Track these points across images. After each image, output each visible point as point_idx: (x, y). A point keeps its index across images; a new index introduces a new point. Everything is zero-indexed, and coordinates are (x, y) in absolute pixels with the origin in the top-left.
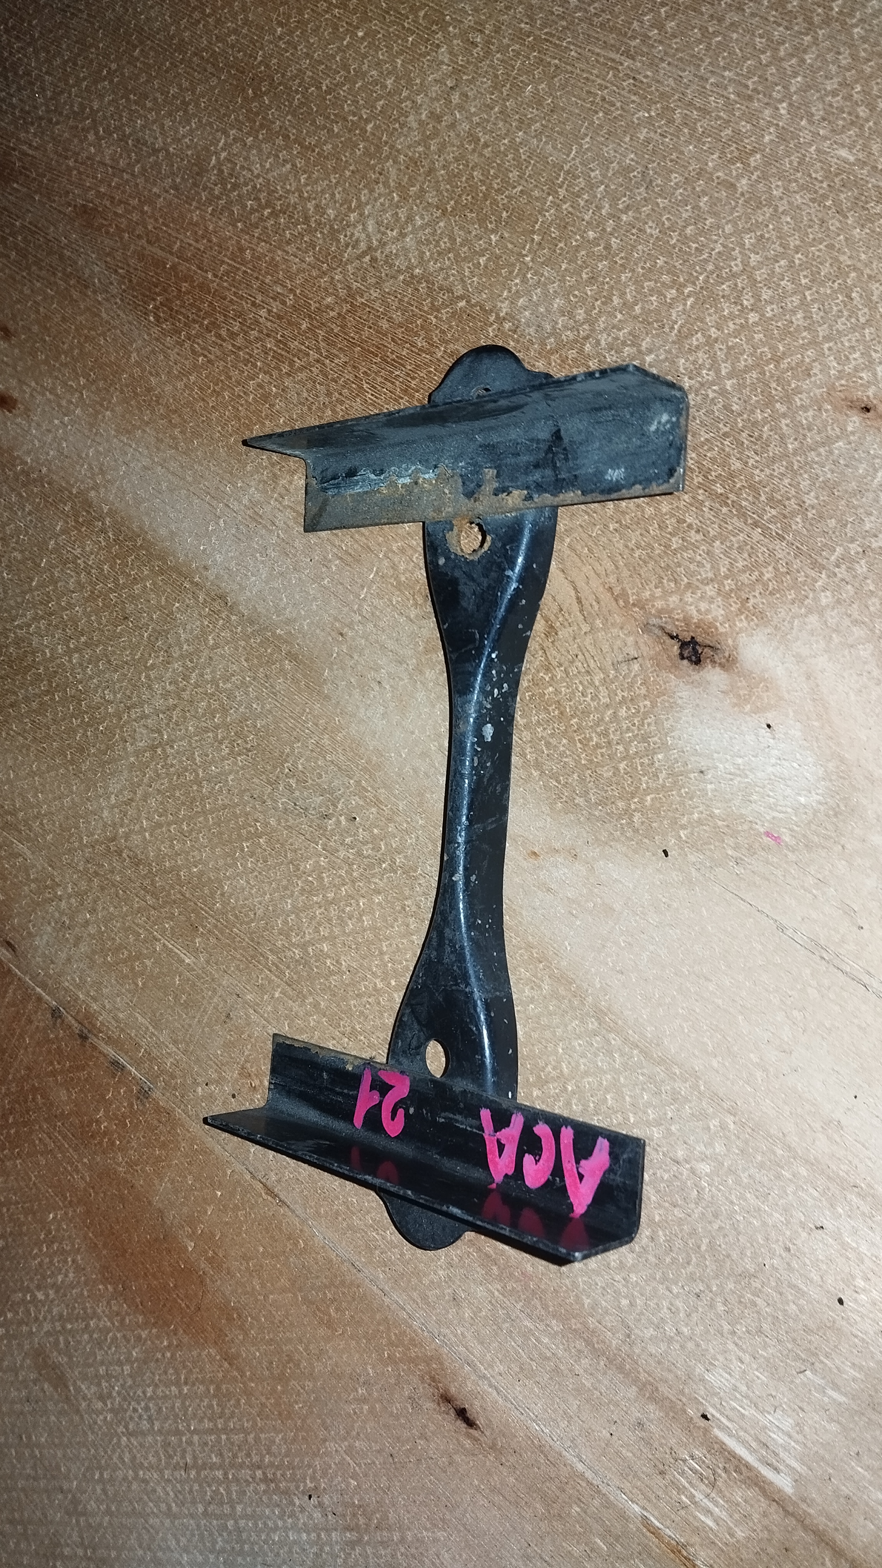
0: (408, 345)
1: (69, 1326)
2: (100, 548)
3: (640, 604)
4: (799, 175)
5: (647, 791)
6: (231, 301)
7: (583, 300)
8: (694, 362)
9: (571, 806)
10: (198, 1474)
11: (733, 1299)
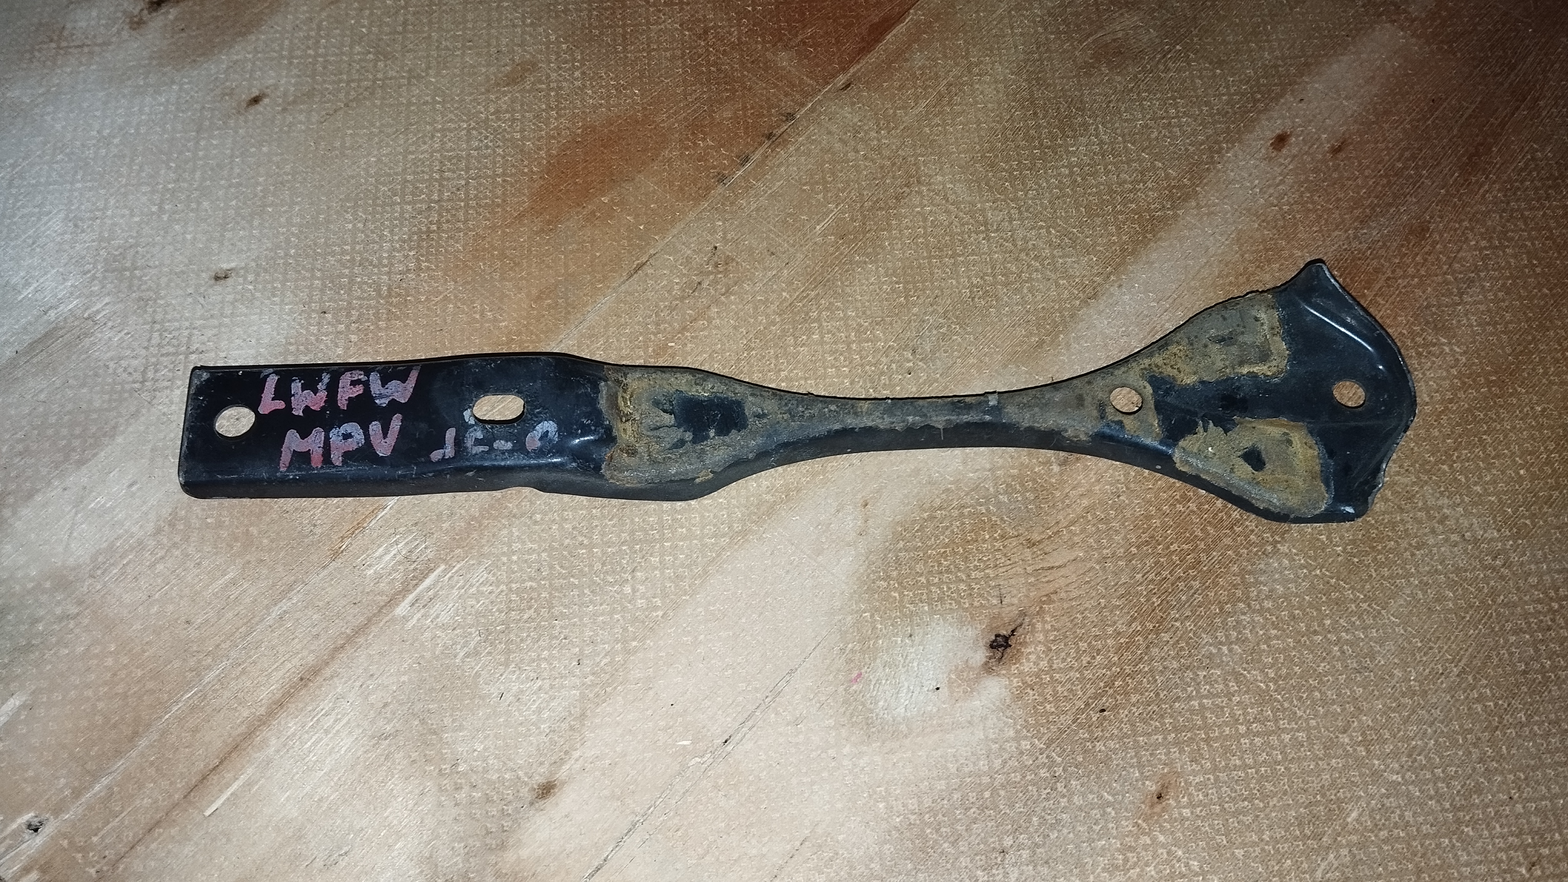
1: (552, 94)
2: (1149, 203)
3: (1041, 613)
4: (1344, 780)
5: (901, 594)
7: (1279, 608)
9: (898, 537)
10: (436, 180)
11: (534, 595)
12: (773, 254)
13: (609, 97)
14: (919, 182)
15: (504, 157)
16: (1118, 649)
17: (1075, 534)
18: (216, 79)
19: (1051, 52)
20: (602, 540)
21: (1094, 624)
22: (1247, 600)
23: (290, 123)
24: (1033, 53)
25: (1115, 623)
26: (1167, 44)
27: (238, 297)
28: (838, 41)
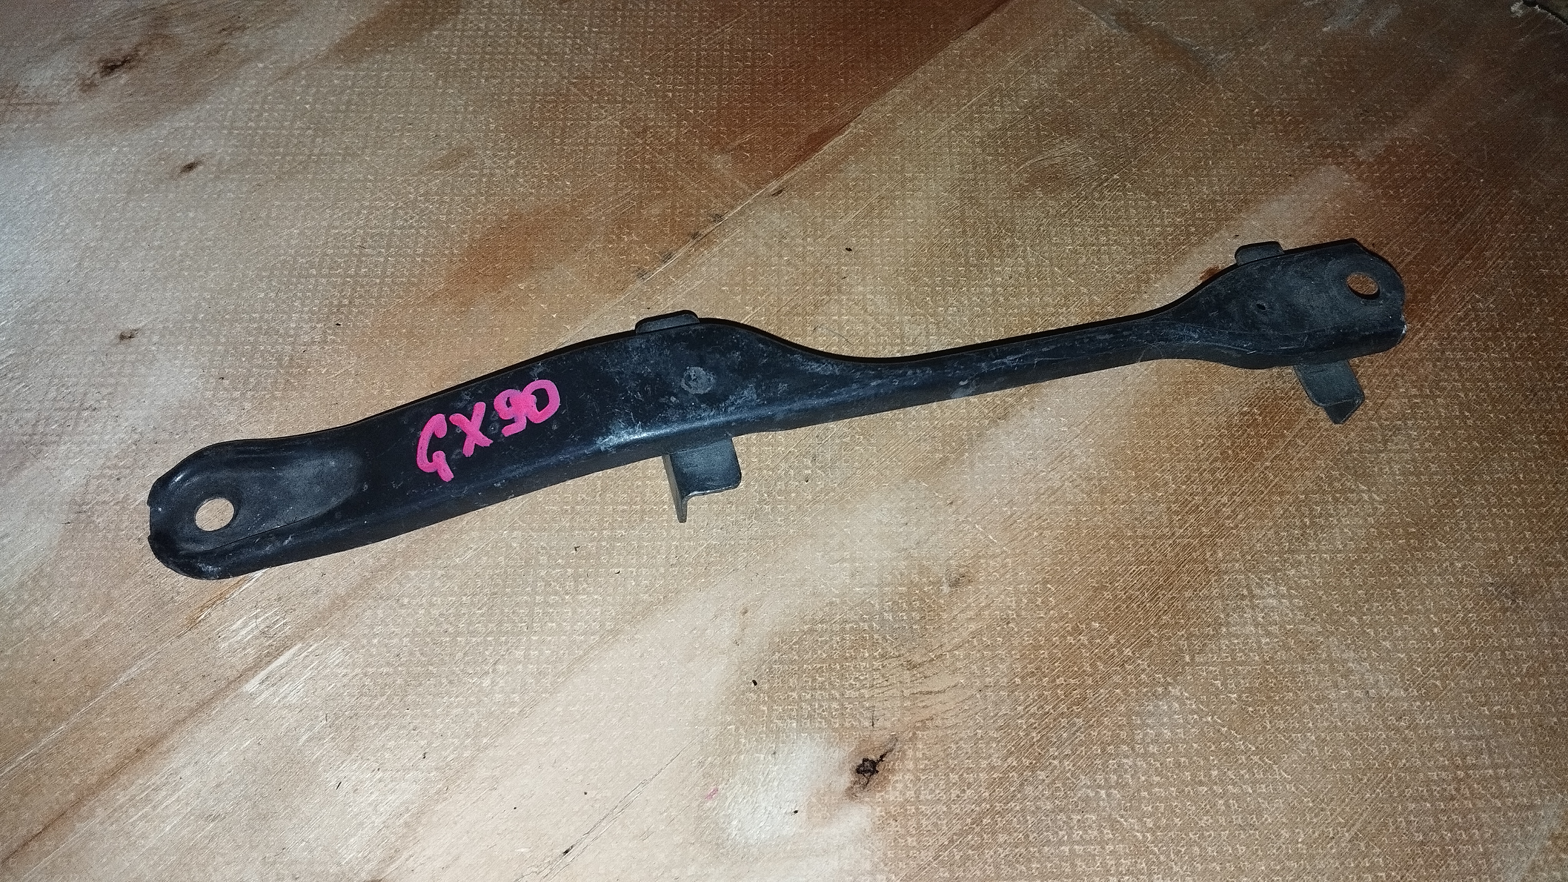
0: (1166, 608)
1: (484, 180)
3: (914, 738)
5: (771, 709)
7: (1164, 753)
8: (1090, 827)
9: (774, 648)
10: (355, 256)
11: (389, 680)
13: (540, 187)
14: (839, 291)
15: (427, 238)
16: (991, 784)
17: (958, 659)
18: (155, 144)
19: (987, 173)
20: (468, 629)
21: (968, 755)
22: (1131, 741)
23: (221, 190)
24: (969, 172)
25: (990, 756)
26: (1105, 172)
27: (140, 358)
28: (774, 149)
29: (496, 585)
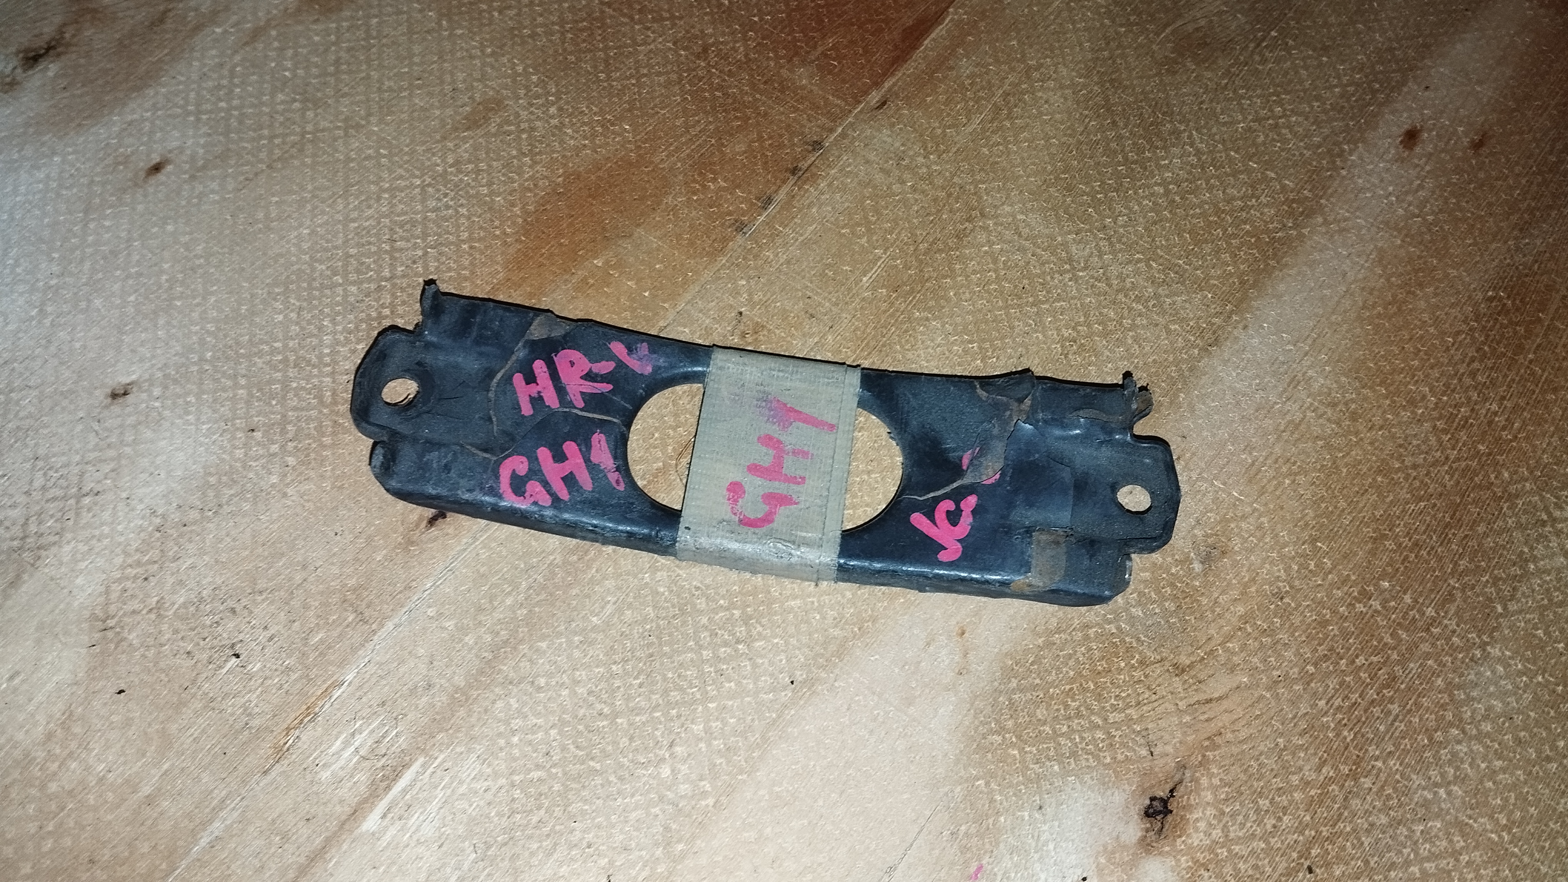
0: (1461, 551)
1: (524, 136)
2: (1266, 223)
3: (1204, 763)
5: (1021, 750)
6: (1506, 376)
7: (1500, 730)
8: (1437, 837)
9: (1008, 673)
10: (386, 252)
11: (544, 788)
12: (812, 316)
13: (594, 136)
14: (983, 215)
15: (469, 218)
16: (1310, 804)
17: (1234, 653)
18: (107, 145)
19: (1125, 48)
20: (627, 706)
21: (1275, 773)
22: (1459, 722)
23: (201, 193)
24: (1101, 50)
25: (1301, 769)
26: (1259, 30)
27: (142, 418)
28: (866, 51)
29: (650, 645)
